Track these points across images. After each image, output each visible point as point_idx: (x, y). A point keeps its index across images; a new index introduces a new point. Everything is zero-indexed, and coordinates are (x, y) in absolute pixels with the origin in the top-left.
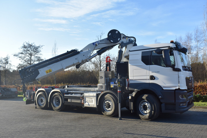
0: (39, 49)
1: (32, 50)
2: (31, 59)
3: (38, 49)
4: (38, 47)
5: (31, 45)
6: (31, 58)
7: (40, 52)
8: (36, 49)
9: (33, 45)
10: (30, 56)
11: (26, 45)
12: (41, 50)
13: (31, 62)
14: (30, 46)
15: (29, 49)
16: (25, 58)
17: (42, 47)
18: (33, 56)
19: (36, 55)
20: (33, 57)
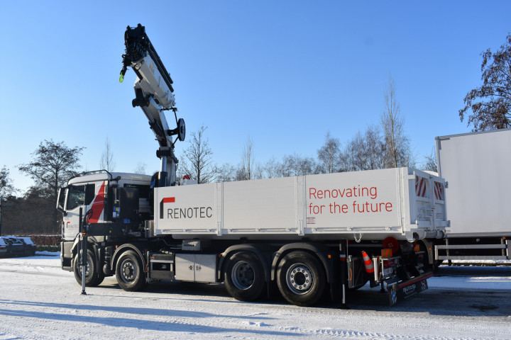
0: (75, 154)
1: (59, 158)
2: (57, 177)
3: (72, 155)
4: (73, 151)
5: (57, 147)
6: (57, 173)
7: (78, 162)
8: (68, 156)
9: (62, 146)
10: (55, 171)
11: (46, 146)
12: (79, 157)
13: (57, 183)
14: (56, 149)
15: (52, 155)
16: (45, 175)
17: (81, 152)
18: (61, 171)
19: (69, 169)
20: (61, 173)
